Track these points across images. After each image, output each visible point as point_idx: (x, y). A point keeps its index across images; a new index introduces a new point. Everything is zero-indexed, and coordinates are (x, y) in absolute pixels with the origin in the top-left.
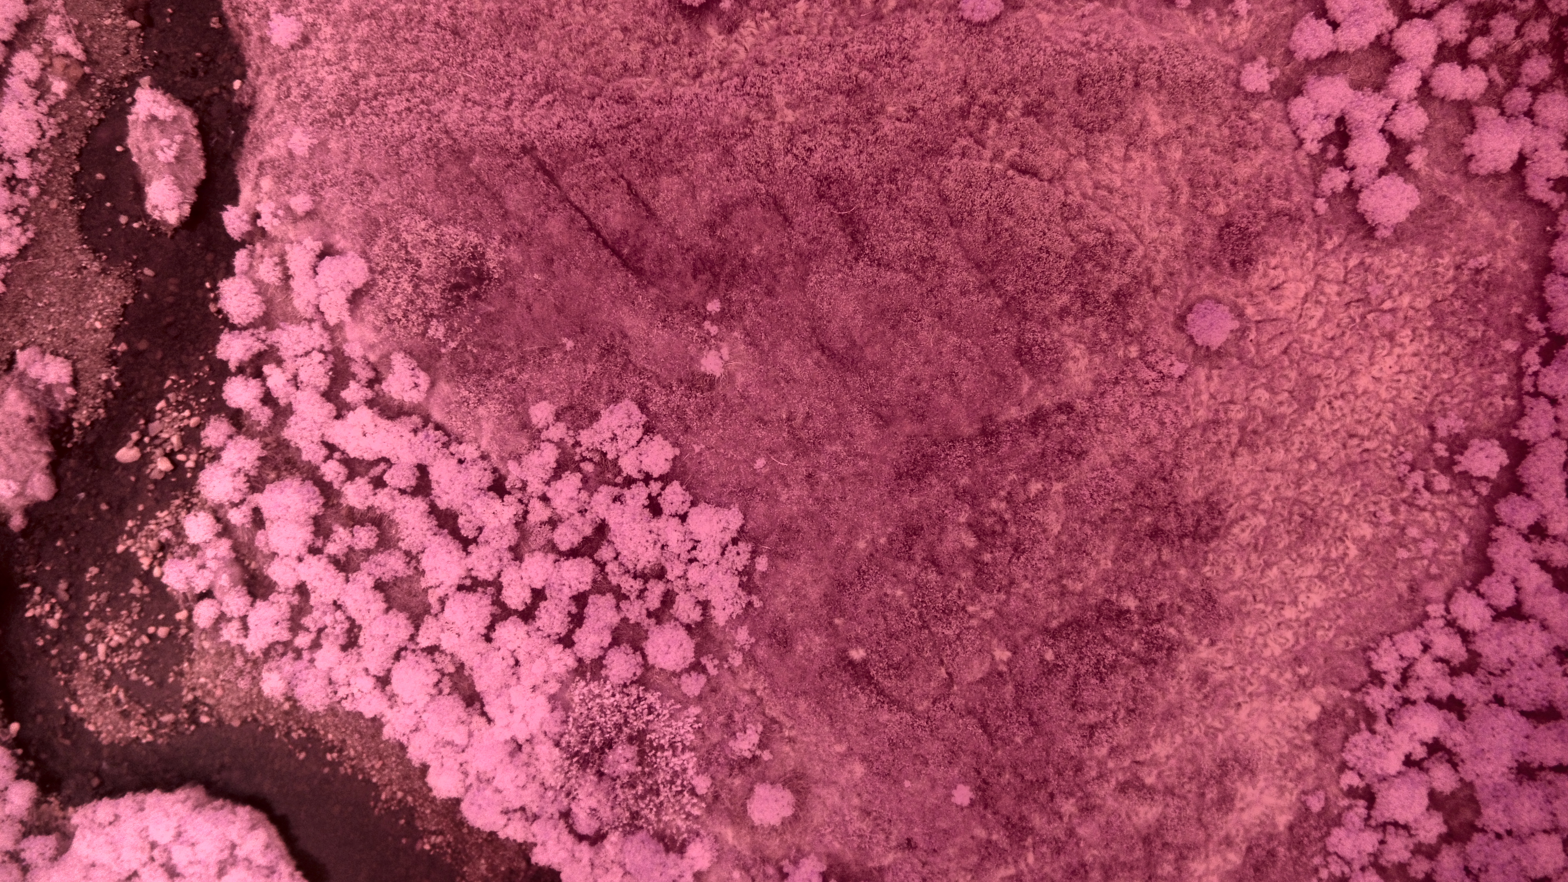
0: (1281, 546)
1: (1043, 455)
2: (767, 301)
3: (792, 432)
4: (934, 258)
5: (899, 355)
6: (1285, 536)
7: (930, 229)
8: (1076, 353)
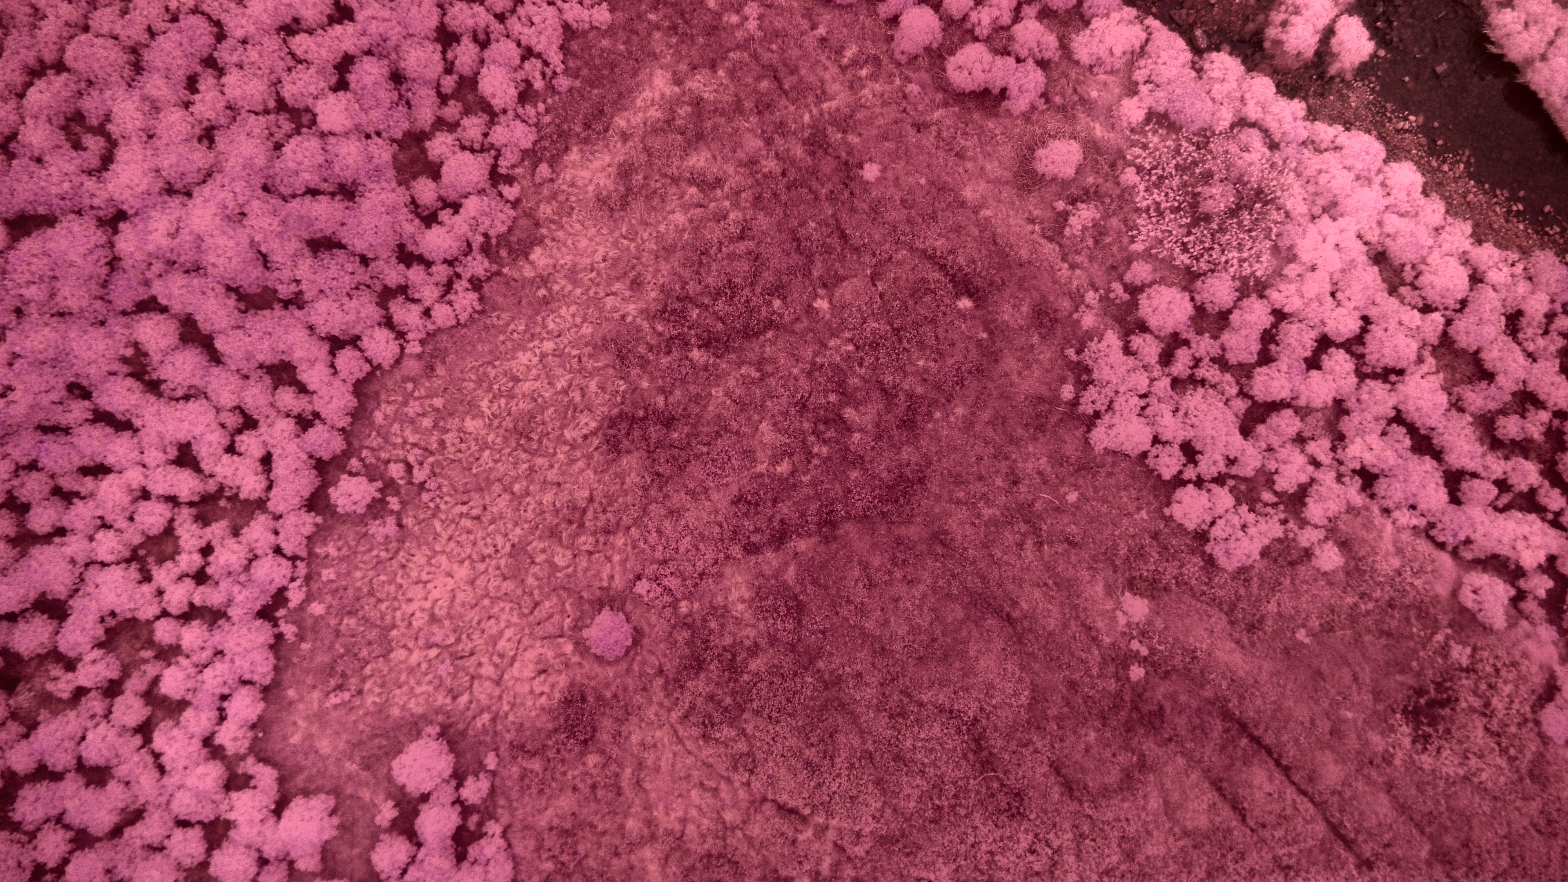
0: (552, 410)
1: (775, 501)
2: (1076, 676)
3: (1037, 531)
4: (891, 717)
5: (926, 609)
6: (548, 419)
7: (896, 750)
8: (740, 607)
